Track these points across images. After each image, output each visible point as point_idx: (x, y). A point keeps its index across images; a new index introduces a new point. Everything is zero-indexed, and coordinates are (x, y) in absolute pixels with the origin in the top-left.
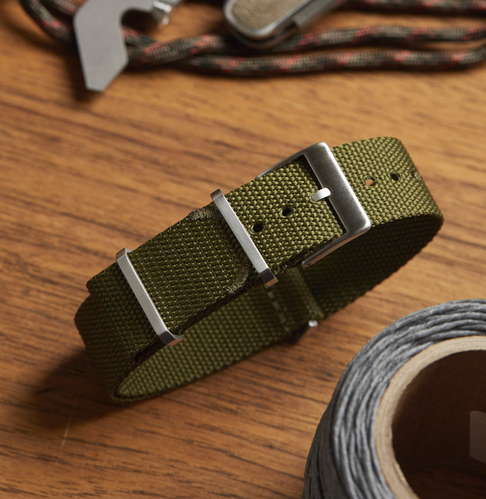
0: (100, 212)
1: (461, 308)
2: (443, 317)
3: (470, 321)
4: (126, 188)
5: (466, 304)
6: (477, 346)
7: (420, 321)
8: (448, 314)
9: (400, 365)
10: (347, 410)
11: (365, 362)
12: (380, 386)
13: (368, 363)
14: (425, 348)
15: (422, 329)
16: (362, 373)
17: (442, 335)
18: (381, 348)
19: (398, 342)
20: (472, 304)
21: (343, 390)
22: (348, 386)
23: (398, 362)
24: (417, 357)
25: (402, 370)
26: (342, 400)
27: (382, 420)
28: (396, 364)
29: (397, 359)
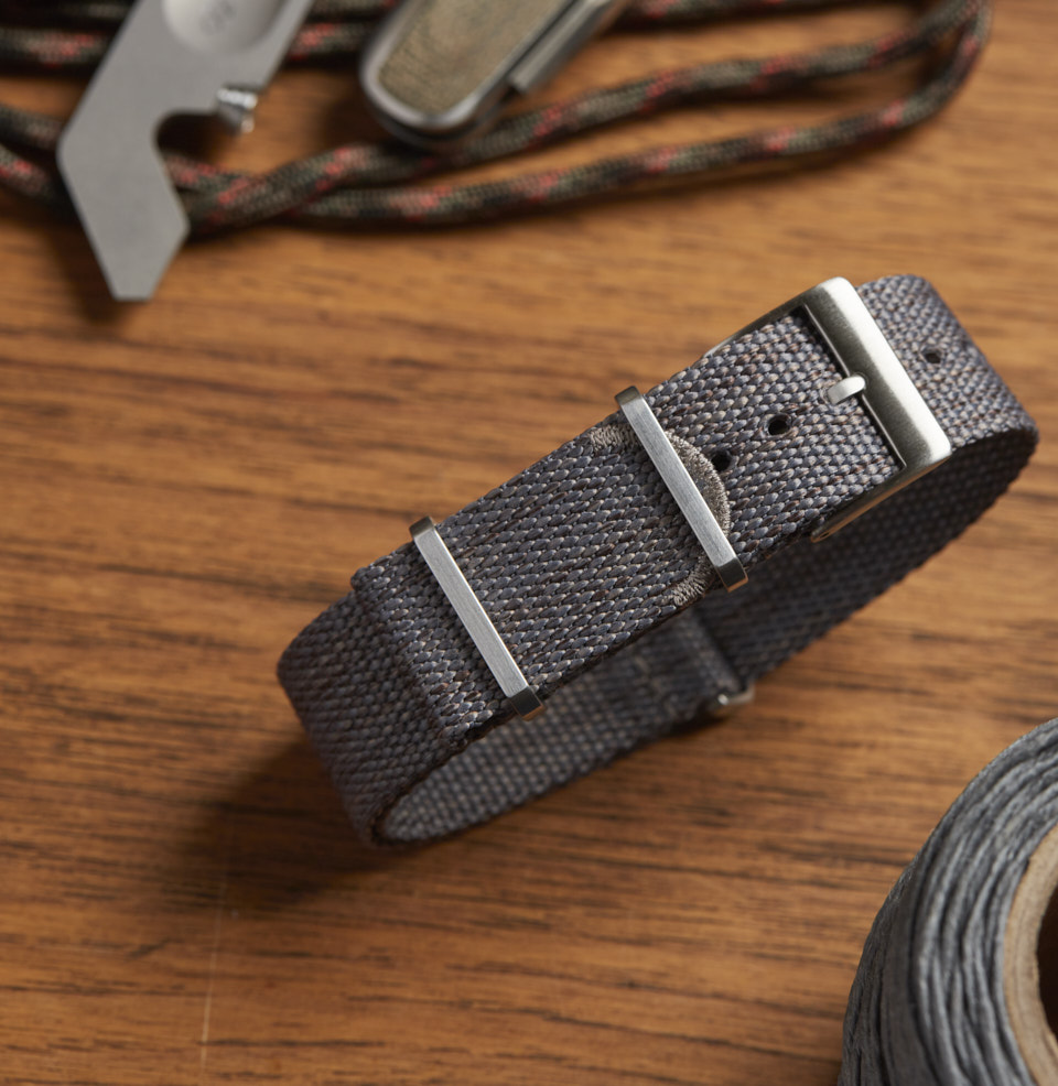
9: (1049, 824)
11: (977, 821)
13: (985, 822)
16: (972, 842)
18: (1010, 790)
21: (934, 879)
23: (1046, 817)
25: (1053, 835)
26: (932, 901)
27: (1017, 941)
28: (1041, 823)
29: (1044, 812)
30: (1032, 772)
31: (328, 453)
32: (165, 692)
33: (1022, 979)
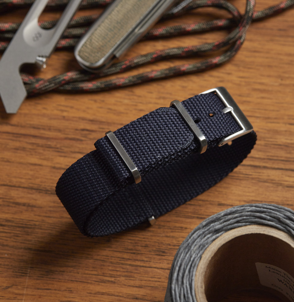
0: (23, 181)
1: (239, 211)
2: (230, 217)
3: (245, 217)
4: (35, 165)
5: (242, 208)
6: (250, 231)
7: (216, 220)
8: (232, 214)
9: (206, 246)
10: (178, 275)
11: (186, 247)
12: (196, 259)
13: (189, 247)
14: (220, 235)
15: (218, 225)
16: (185, 253)
17: (229, 227)
18: (195, 238)
19: (205, 233)
20: (246, 208)
21: (176, 263)
22: (178, 261)
23: (205, 245)
24: (216, 240)
25: (208, 249)
26: (175, 269)
27: (198, 278)
28: (204, 246)
29: (205, 243)
30: (201, 232)
31: (63, 154)
32: (16, 219)
33: (200, 289)
